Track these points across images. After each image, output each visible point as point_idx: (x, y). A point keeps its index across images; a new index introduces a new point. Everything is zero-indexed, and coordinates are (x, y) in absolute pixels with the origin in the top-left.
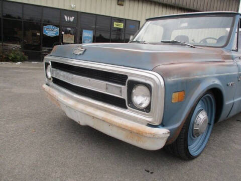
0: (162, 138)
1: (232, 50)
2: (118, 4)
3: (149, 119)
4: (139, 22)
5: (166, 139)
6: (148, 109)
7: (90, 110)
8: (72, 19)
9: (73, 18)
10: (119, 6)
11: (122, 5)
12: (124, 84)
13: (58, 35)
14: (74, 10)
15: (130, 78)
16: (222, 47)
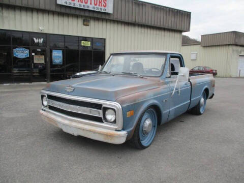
0: (123, 137)
1: (166, 78)
2: (84, 25)
3: (116, 127)
4: (105, 39)
5: (126, 137)
6: (115, 122)
7: (80, 125)
8: (41, 41)
9: (42, 39)
10: (85, 26)
11: (88, 25)
12: (101, 109)
13: (28, 56)
14: (42, 32)
15: (104, 106)
16: (159, 77)
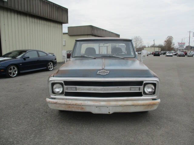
6: (154, 93)
12: (142, 85)
15: (145, 82)
16: (135, 57)
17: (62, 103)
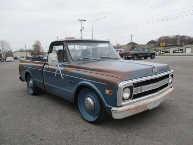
17: (133, 108)
